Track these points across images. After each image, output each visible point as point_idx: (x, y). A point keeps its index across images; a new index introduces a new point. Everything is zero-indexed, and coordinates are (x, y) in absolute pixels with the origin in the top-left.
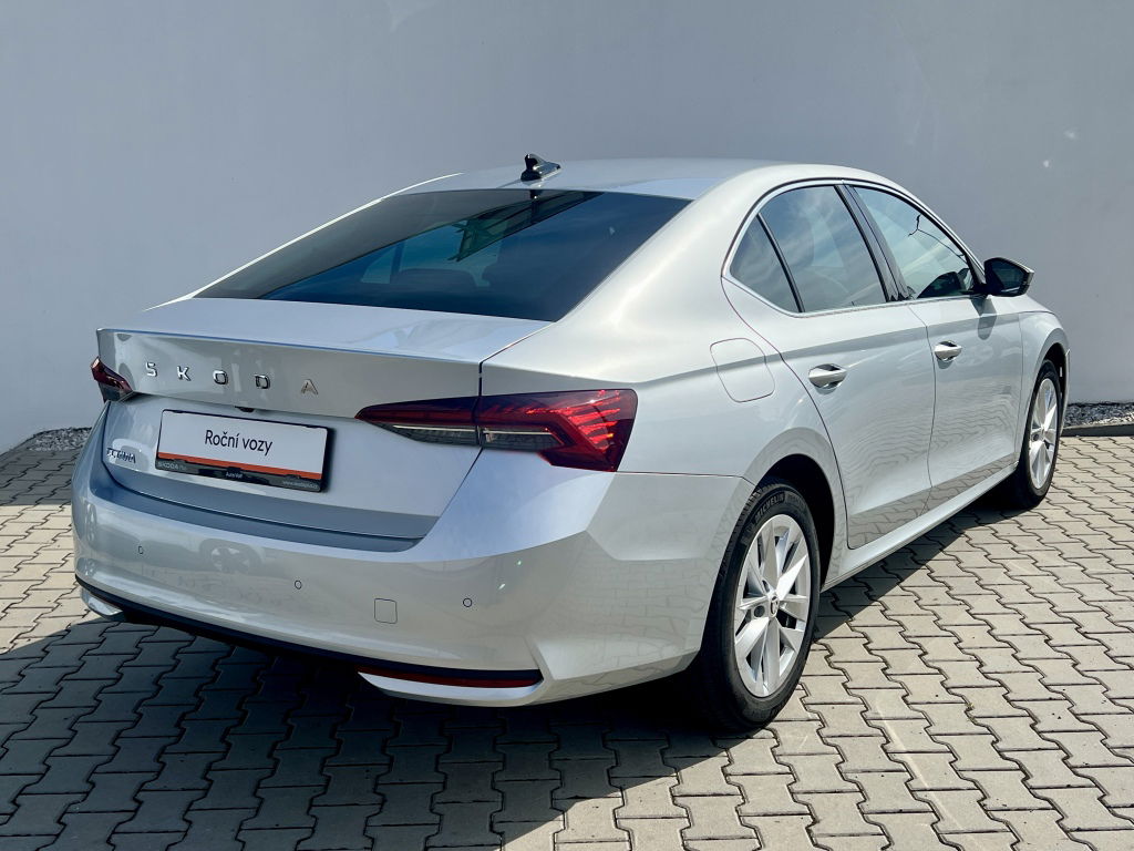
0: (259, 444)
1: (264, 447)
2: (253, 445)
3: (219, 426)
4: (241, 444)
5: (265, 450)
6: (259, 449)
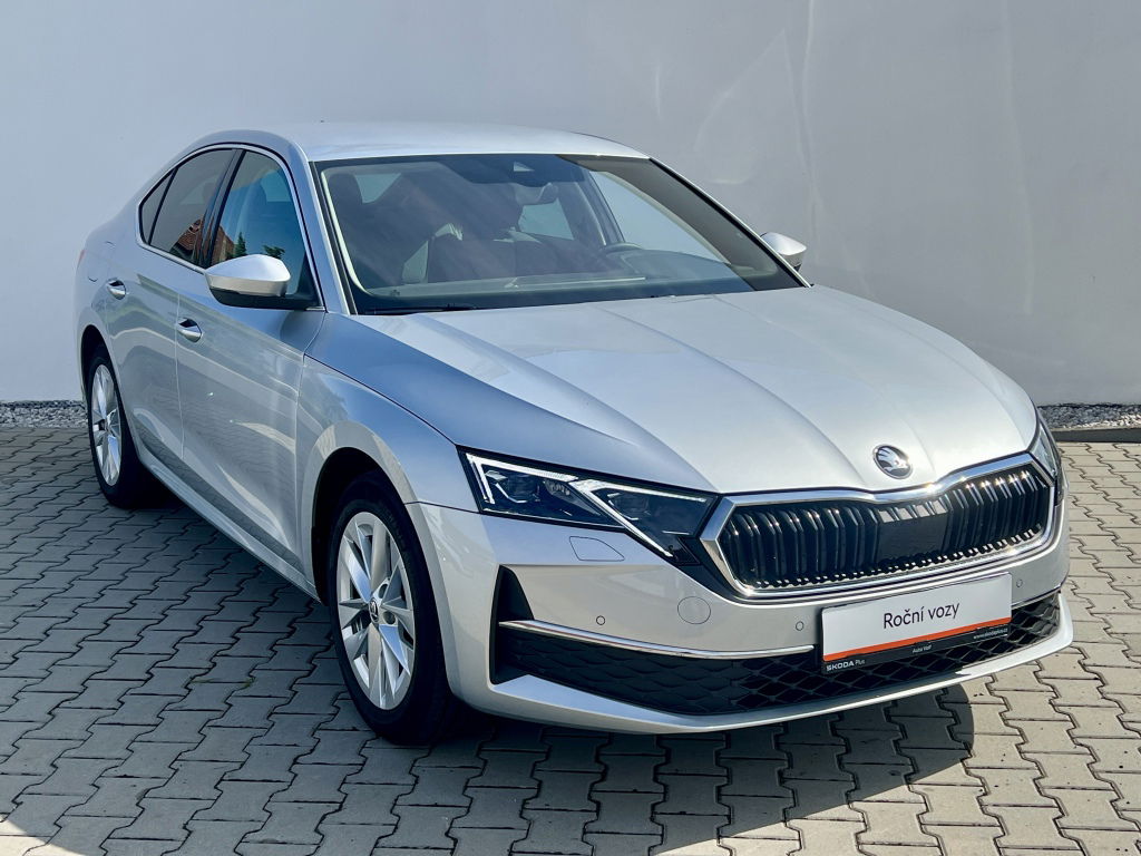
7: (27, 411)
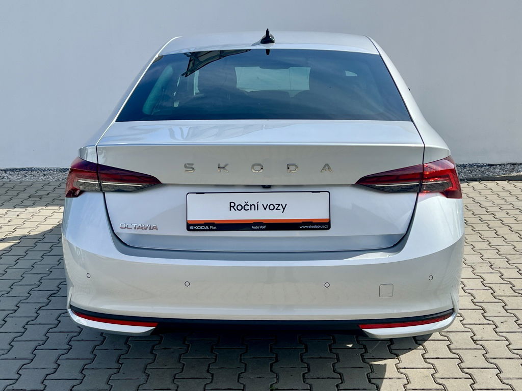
0: (276, 207)
1: (280, 207)
2: (272, 207)
3: (239, 199)
4: (261, 207)
5: (282, 210)
6: (277, 209)
7: (13, 172)
